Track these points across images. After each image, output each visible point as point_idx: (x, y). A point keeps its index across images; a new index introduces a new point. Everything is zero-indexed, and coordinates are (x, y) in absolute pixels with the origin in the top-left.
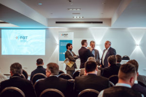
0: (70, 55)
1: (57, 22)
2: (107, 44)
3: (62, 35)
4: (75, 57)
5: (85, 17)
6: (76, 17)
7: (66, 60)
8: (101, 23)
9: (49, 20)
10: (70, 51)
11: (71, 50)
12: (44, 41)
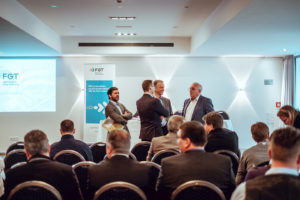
0: (116, 110)
1: (81, 45)
2: (195, 89)
3: (92, 70)
4: (126, 114)
5: (139, 34)
6: (121, 34)
7: (106, 122)
8: (171, 45)
9: (65, 40)
10: (114, 103)
11: (116, 100)
12: (53, 83)
